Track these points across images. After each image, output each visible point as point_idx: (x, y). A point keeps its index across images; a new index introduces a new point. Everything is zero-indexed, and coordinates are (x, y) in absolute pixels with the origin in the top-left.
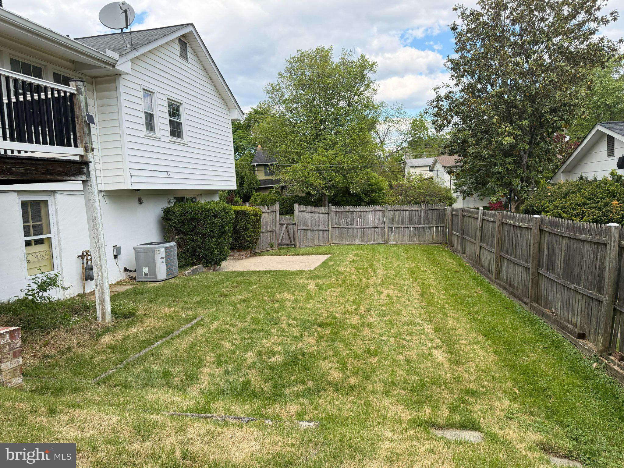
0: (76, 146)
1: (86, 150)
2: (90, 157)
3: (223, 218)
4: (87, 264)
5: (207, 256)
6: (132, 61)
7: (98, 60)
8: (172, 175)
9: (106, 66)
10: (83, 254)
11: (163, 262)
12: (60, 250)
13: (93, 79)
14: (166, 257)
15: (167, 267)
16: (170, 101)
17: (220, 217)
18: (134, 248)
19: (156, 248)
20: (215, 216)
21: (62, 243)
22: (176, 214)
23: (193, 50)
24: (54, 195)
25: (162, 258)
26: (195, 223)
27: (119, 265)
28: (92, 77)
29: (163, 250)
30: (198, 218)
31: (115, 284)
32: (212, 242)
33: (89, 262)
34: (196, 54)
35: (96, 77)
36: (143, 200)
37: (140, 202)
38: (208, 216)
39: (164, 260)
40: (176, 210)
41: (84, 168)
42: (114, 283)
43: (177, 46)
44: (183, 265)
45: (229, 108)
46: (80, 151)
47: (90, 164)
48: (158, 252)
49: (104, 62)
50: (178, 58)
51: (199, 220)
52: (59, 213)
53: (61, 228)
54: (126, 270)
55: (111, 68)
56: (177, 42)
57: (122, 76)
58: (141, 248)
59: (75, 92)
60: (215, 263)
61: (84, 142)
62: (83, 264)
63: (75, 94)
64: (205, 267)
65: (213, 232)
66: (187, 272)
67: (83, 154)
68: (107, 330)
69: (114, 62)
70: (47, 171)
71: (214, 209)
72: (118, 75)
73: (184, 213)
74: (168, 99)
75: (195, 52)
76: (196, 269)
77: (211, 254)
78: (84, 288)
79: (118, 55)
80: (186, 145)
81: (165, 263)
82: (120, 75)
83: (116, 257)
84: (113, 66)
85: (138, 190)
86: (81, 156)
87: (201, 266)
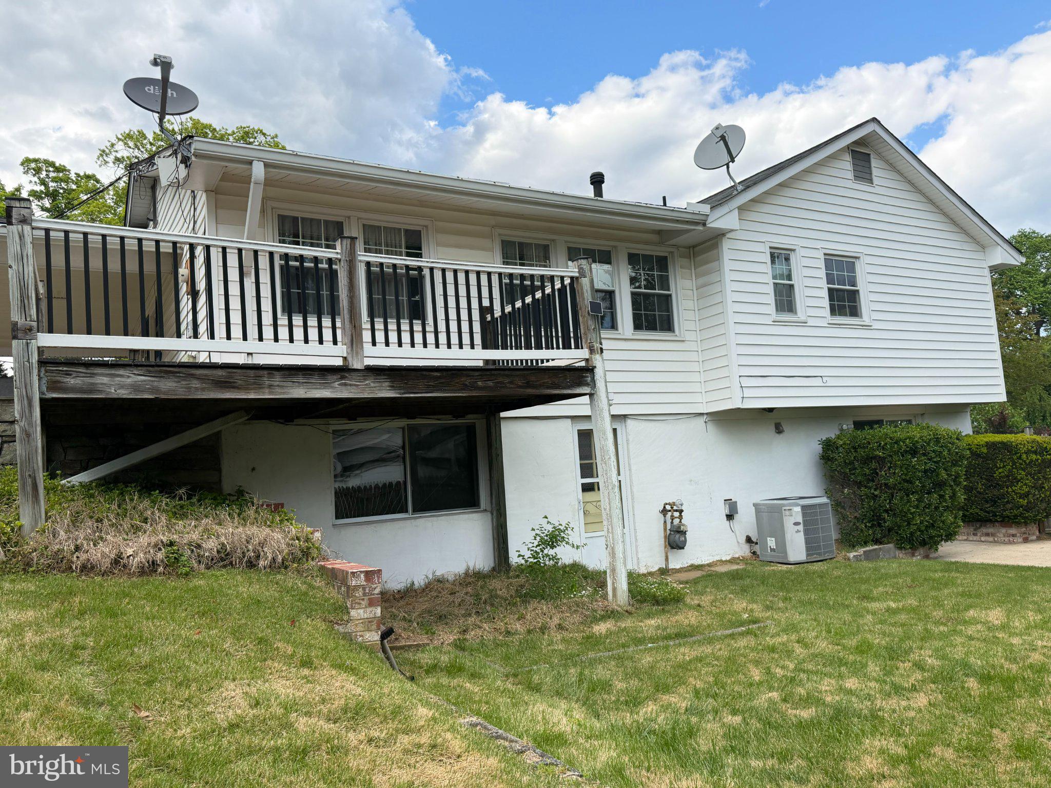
0: (577, 347)
1: (592, 351)
2: (597, 361)
3: (933, 455)
4: (672, 523)
5: (899, 527)
6: (741, 209)
7: (677, 221)
8: (831, 382)
9: (693, 227)
10: (664, 507)
11: (798, 531)
12: (633, 499)
13: (691, 249)
14: (804, 521)
15: (807, 542)
16: (827, 257)
17: (924, 455)
18: (755, 505)
19: (784, 505)
20: (914, 452)
21: (635, 490)
22: (841, 450)
23: (887, 162)
24: (625, 421)
25: (796, 524)
26: (874, 465)
27: (738, 533)
28: (689, 247)
29: (798, 509)
30: (880, 457)
31: (726, 561)
32: (909, 501)
33: (676, 521)
34: (892, 166)
35: (694, 247)
36: (785, 426)
37: (779, 430)
38: (896, 453)
39: (801, 527)
40: (841, 442)
41: (587, 377)
42: (724, 559)
43: (846, 165)
44: (849, 540)
45: (982, 247)
46: (584, 353)
47: (596, 371)
48: (787, 513)
49: (687, 222)
50: (850, 184)
51: (881, 461)
52: (631, 446)
53: (634, 468)
54: (749, 540)
55: (701, 228)
56: (848, 157)
57: (728, 236)
58: (764, 505)
59: (577, 275)
60: (923, 543)
61: (589, 341)
62: (665, 522)
63: (577, 278)
64: (900, 548)
65: (909, 482)
66: (851, 555)
67: (587, 357)
68: (611, 614)
69: (703, 218)
70: (528, 383)
71: (910, 438)
72: (720, 235)
73: (854, 448)
74: (825, 254)
75: (891, 165)
76: (876, 549)
77: (909, 524)
78: (667, 559)
79: (709, 206)
80: (867, 327)
81: (802, 534)
82: (723, 235)
83: (730, 517)
84: (704, 225)
85: (771, 410)
86: (587, 360)
87: (891, 546)
